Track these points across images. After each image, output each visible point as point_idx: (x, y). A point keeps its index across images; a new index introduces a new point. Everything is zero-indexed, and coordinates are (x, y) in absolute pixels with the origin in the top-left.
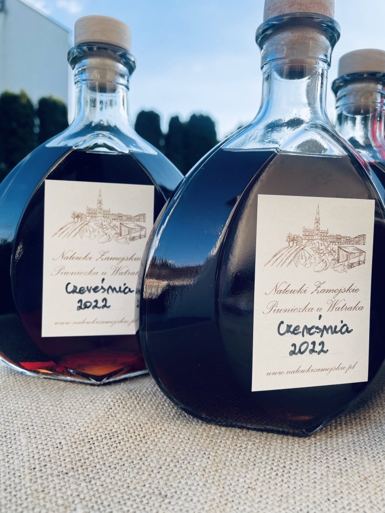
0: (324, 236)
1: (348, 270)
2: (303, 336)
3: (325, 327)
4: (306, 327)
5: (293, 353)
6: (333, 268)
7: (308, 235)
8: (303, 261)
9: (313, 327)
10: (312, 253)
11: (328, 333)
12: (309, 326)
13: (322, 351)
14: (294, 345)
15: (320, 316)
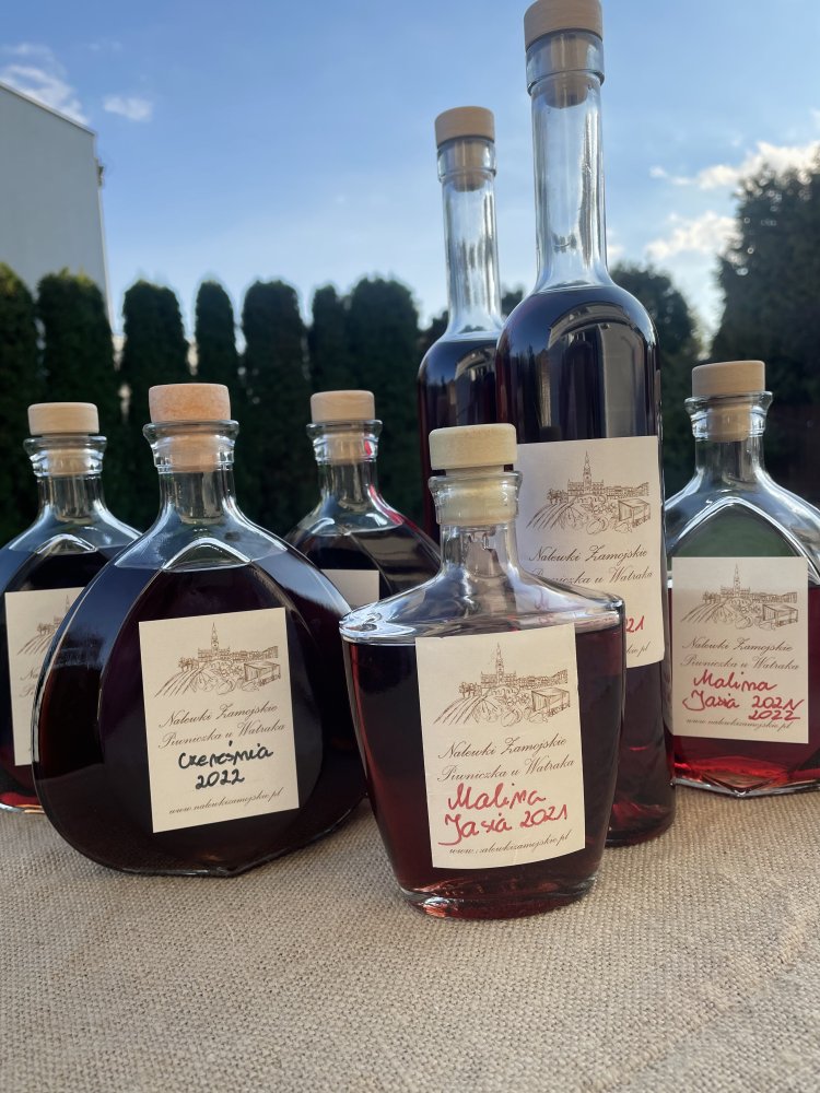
0: (225, 655)
1: (260, 688)
2: (211, 765)
3: (238, 753)
4: (213, 756)
5: (199, 786)
6: (242, 687)
7: (205, 657)
8: (202, 685)
9: (222, 755)
10: (212, 675)
11: (242, 759)
12: (217, 755)
13: (236, 779)
14: (201, 777)
15: (231, 743)
